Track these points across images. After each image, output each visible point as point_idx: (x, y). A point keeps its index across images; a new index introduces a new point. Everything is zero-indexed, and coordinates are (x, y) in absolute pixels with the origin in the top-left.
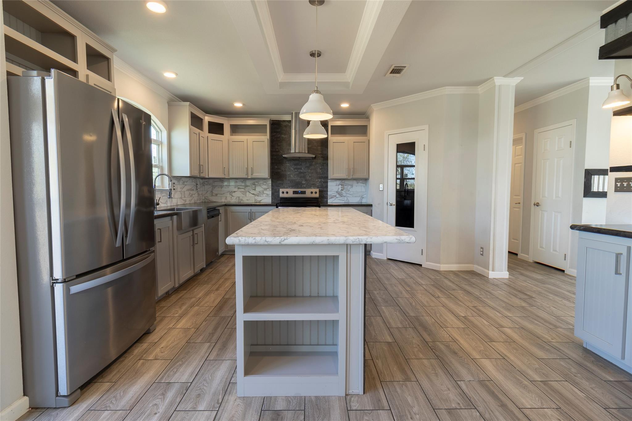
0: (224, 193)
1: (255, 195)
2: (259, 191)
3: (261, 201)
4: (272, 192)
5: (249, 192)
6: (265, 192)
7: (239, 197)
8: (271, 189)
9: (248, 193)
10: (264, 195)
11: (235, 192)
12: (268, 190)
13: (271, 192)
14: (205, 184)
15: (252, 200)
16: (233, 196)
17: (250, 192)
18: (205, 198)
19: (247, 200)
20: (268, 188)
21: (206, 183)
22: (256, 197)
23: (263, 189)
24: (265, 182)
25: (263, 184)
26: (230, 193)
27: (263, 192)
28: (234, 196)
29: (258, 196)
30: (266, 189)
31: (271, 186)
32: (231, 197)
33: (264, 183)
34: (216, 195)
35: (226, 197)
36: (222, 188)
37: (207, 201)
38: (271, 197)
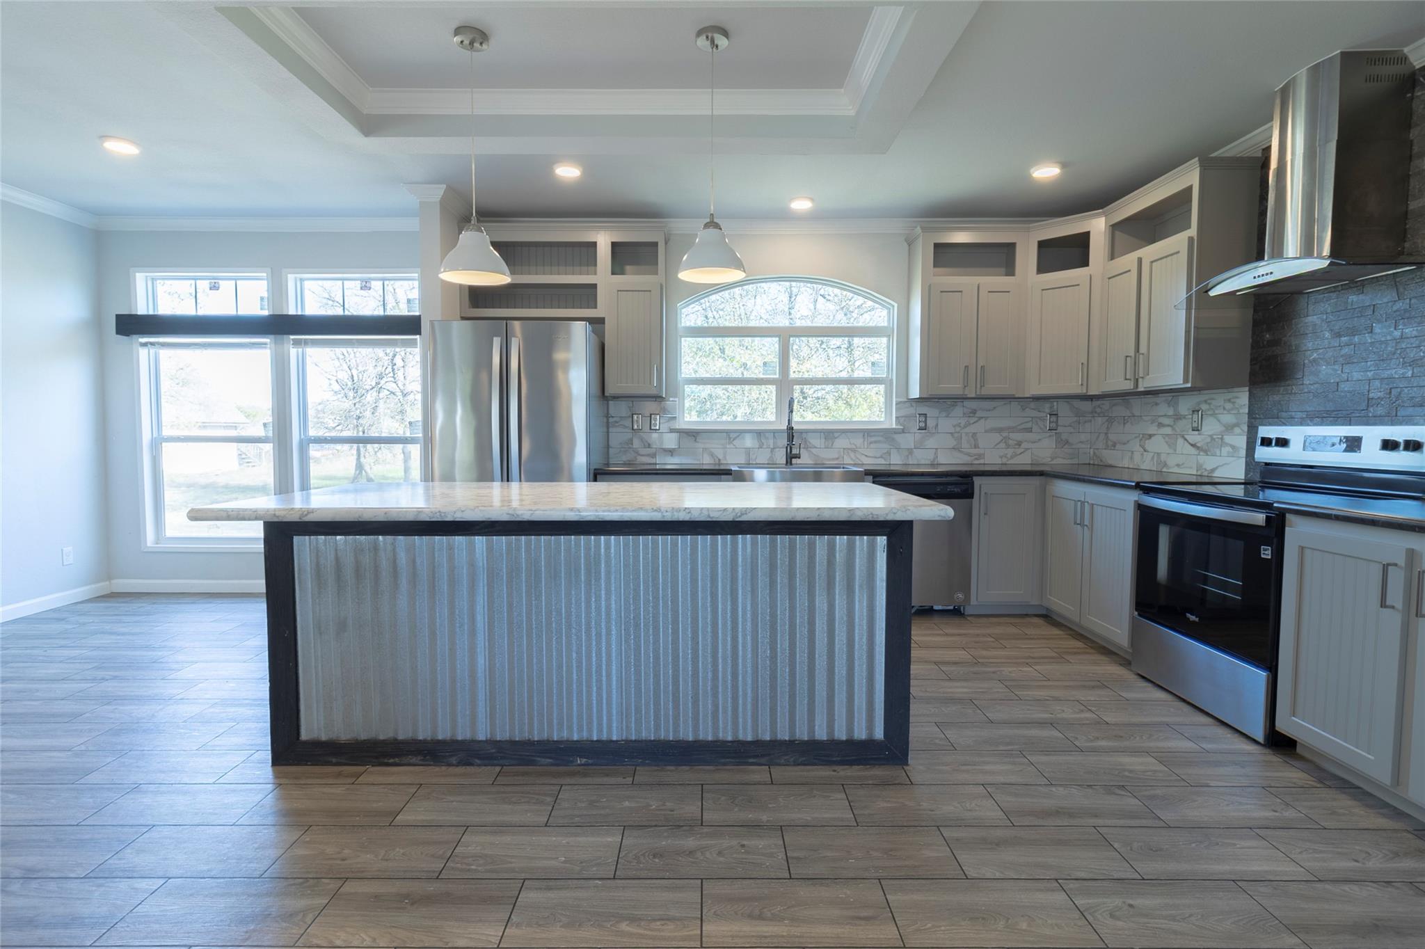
0: (1128, 442)
1: (1198, 448)
2: (1211, 436)
3: (1213, 470)
4: (1248, 438)
5: (1183, 437)
6: (1228, 439)
7: (1159, 454)
8: (1246, 428)
9: (1180, 441)
10: (1225, 450)
11: (1150, 436)
12: (1237, 430)
13: (1245, 437)
14: (1096, 412)
15: (1191, 468)
16: (1145, 451)
17: (1186, 439)
18: (1094, 453)
19: (1178, 465)
20: (1237, 425)
21: (1098, 410)
22: (1203, 458)
23: (1224, 428)
24: (1229, 400)
25: (1224, 409)
26: (1141, 440)
27: (1222, 439)
28: (1148, 452)
29: (1206, 452)
30: (1229, 428)
31: (1247, 416)
32: (1142, 454)
33: (1228, 406)
34: (1114, 445)
35: (1132, 452)
36: (1126, 426)
37: (1096, 463)
38: (1244, 459)
